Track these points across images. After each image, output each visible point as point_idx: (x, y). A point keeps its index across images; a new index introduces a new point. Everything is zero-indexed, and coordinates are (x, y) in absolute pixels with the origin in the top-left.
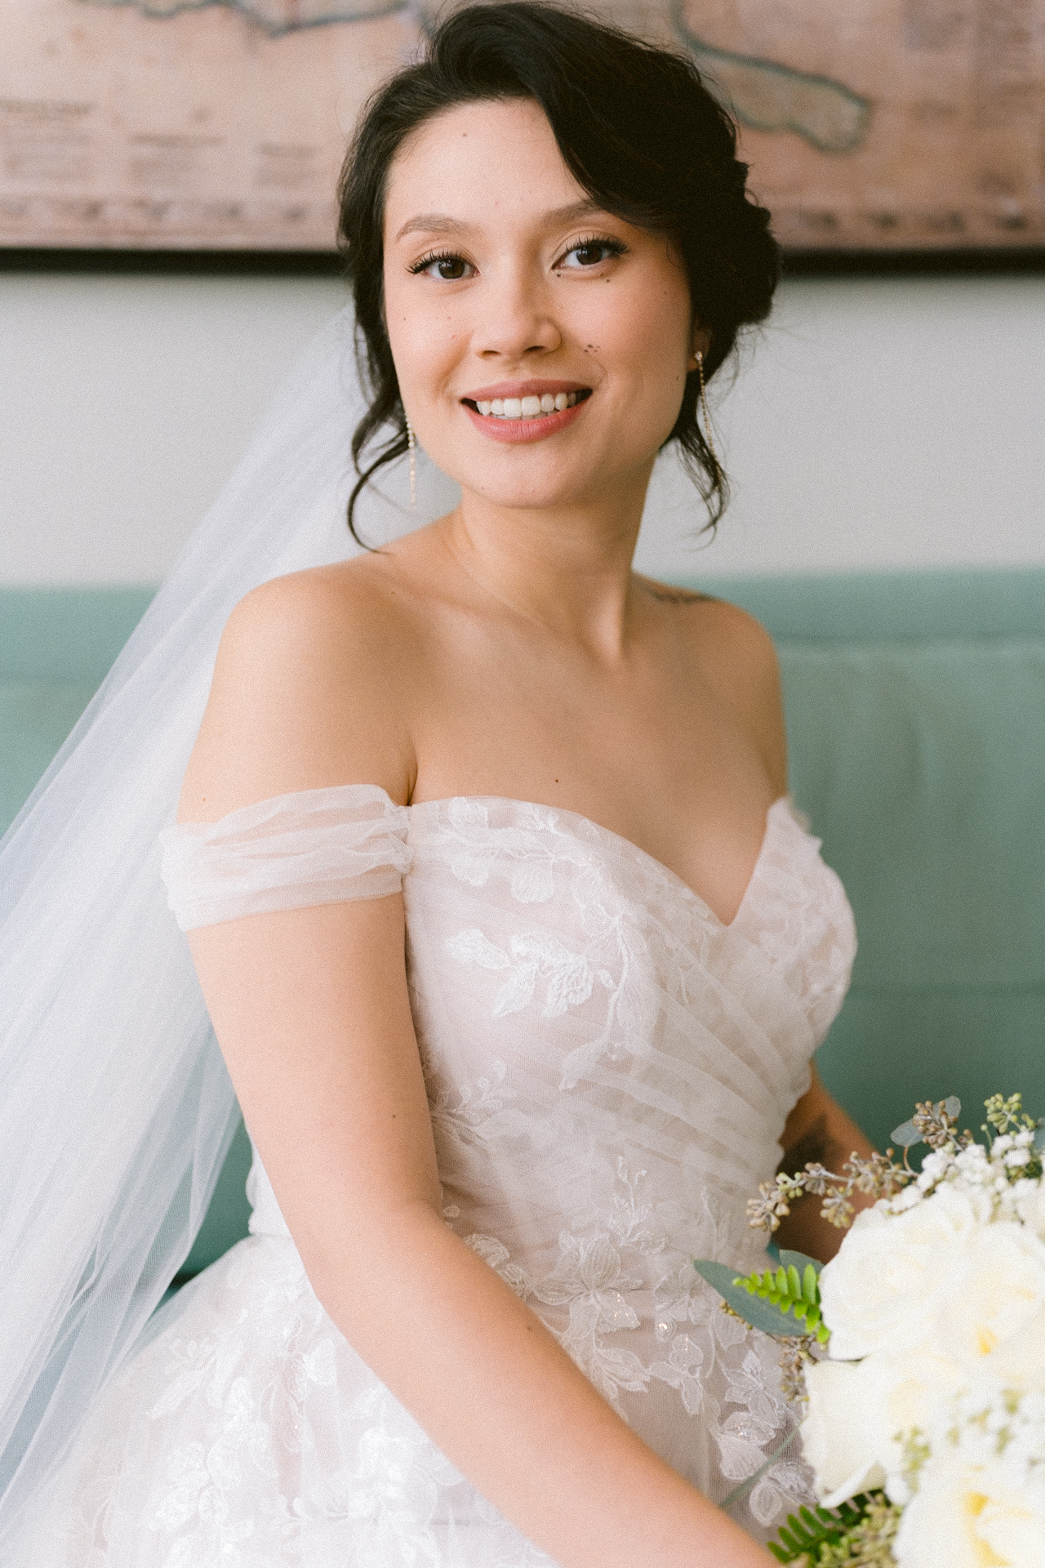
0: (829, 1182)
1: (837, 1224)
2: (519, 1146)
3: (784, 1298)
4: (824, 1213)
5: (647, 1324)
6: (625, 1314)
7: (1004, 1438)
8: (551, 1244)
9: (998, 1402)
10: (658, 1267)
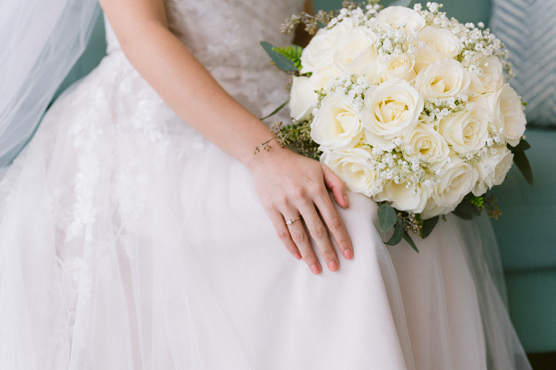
0: (310, 19)
1: (310, 33)
2: (194, 12)
3: (289, 56)
4: (307, 29)
5: (238, 78)
6: (231, 74)
7: (349, 89)
8: (205, 49)
9: (349, 78)
10: (244, 59)
